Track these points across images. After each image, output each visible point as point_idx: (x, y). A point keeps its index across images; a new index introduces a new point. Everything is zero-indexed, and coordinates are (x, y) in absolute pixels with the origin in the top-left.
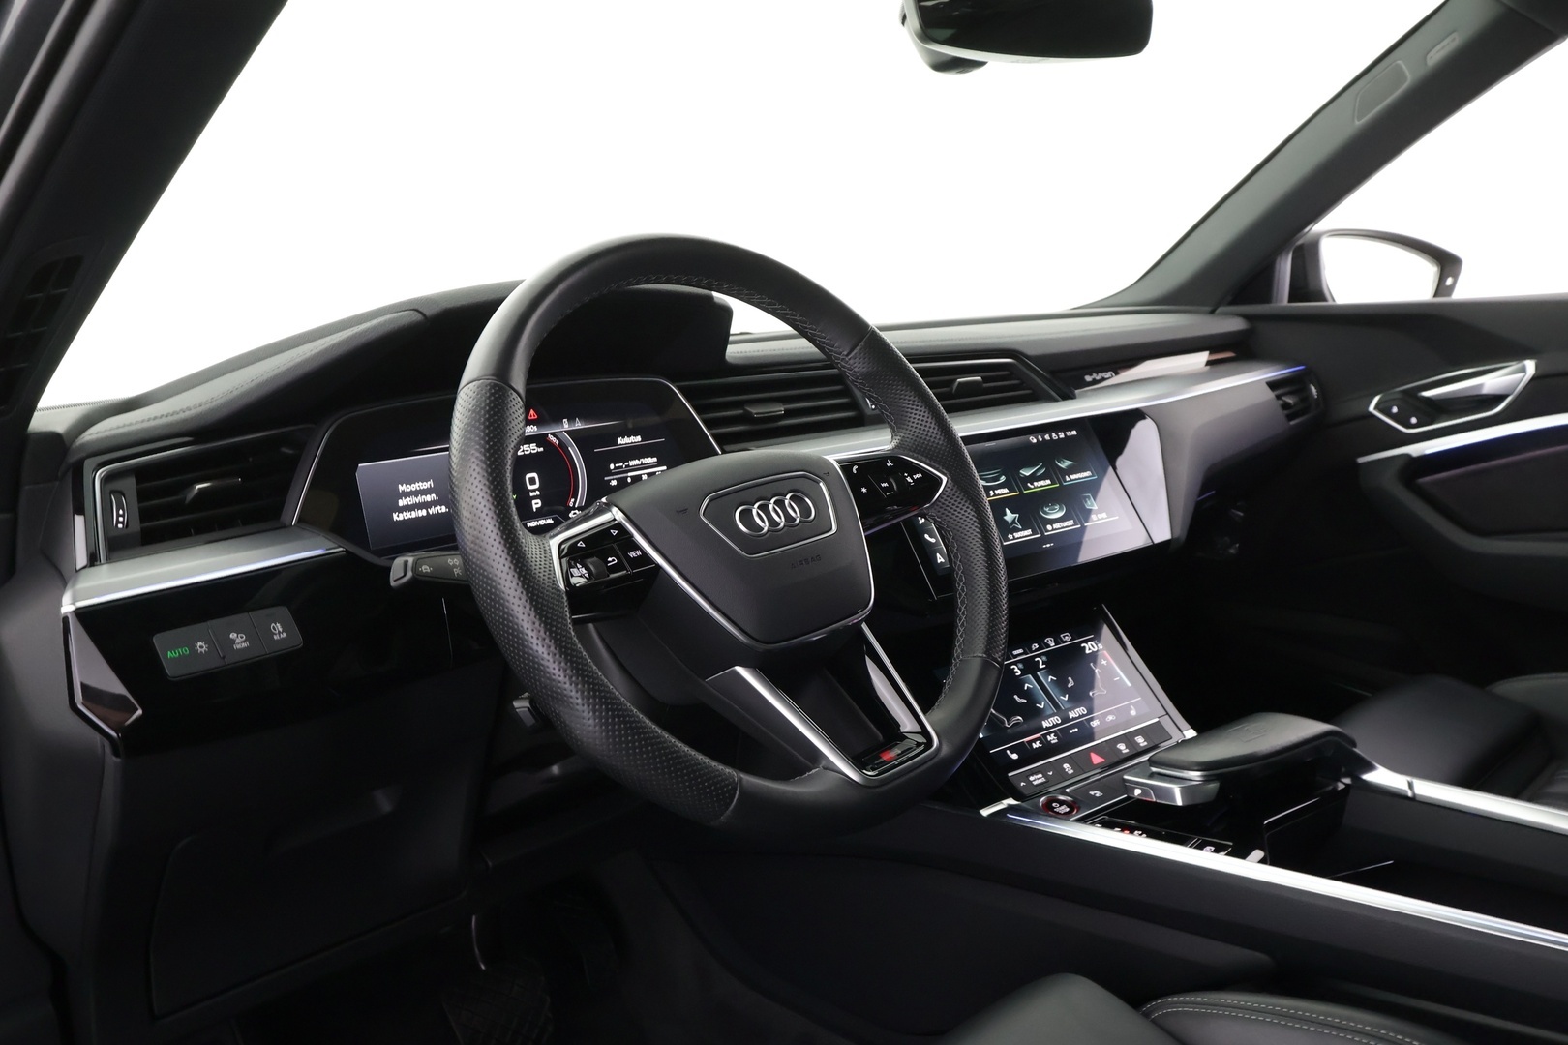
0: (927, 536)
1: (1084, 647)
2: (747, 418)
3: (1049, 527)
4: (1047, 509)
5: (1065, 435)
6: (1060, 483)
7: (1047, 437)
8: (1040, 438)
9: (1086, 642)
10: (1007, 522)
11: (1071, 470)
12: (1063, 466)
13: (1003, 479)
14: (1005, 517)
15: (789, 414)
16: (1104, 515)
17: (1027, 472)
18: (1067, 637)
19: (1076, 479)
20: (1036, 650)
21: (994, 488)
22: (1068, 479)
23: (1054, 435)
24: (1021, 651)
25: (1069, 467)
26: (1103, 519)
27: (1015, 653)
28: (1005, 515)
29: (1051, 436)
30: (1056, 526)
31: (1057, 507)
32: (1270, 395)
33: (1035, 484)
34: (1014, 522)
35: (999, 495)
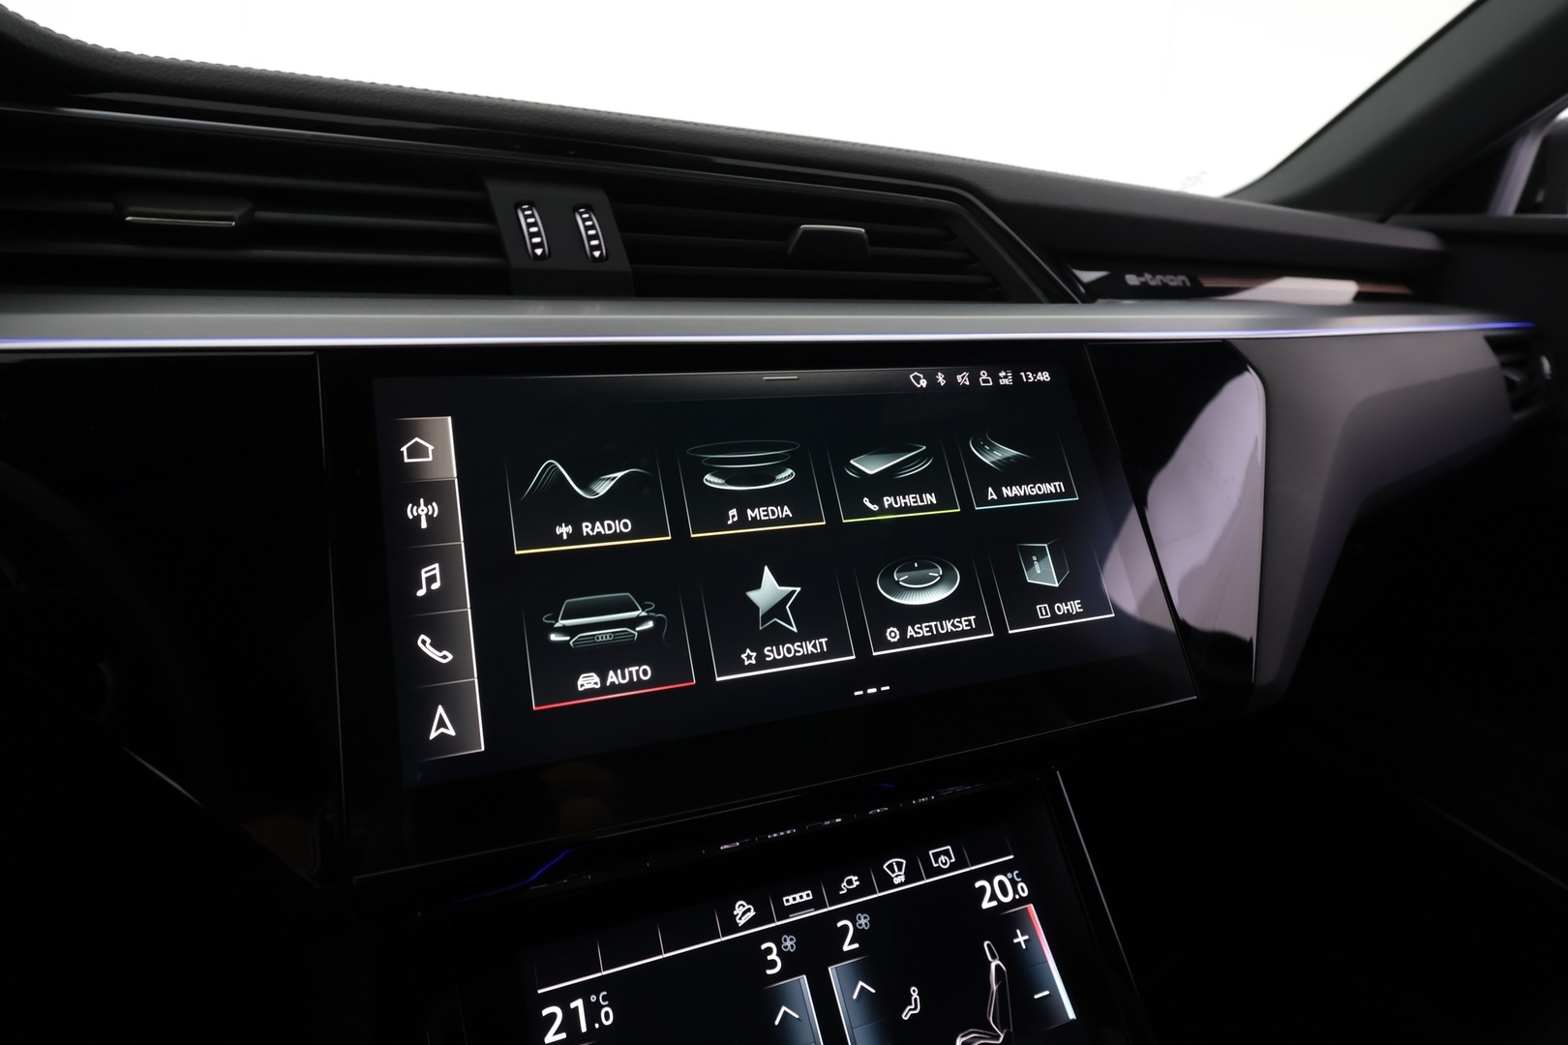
0: (425, 645)
1: (983, 889)
2: (113, 229)
3: (892, 634)
4: (901, 578)
5: (1017, 378)
6: (966, 504)
7: (963, 379)
8: (941, 378)
9: (988, 874)
10: (755, 608)
11: (1010, 473)
12: (987, 460)
13: (787, 475)
14: (753, 595)
15: (252, 233)
16: (1075, 606)
17: (871, 466)
18: (943, 858)
19: (1016, 499)
20: (852, 894)
21: (744, 502)
22: (992, 495)
23: (984, 375)
24: (806, 896)
25: (1006, 463)
26: (1068, 616)
27: (790, 900)
28: (757, 585)
29: (974, 378)
30: (921, 630)
31: (937, 573)
32: (1487, 359)
33: (888, 501)
34: (778, 609)
35: (756, 522)
